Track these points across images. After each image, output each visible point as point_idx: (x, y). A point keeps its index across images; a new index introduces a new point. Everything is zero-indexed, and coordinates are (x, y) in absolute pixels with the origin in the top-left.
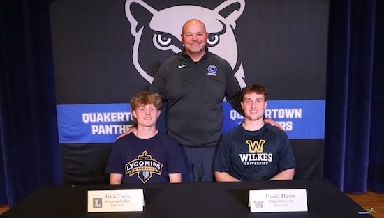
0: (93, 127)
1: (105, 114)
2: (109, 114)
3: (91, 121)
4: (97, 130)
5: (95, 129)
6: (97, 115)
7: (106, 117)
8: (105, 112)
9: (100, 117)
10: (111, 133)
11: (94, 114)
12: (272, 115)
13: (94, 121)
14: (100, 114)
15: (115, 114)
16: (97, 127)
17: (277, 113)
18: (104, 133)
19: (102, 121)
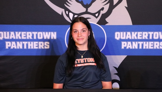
0: (7, 43)
1: (17, 33)
2: (20, 33)
3: (5, 38)
4: (10, 46)
5: (8, 45)
6: (10, 34)
7: (18, 35)
8: (17, 31)
9: (13, 35)
10: (21, 47)
11: (8, 33)
12: (149, 37)
13: (8, 38)
14: (12, 33)
15: (25, 33)
16: (10, 43)
17: (153, 35)
18: (16, 48)
19: (14, 38)
